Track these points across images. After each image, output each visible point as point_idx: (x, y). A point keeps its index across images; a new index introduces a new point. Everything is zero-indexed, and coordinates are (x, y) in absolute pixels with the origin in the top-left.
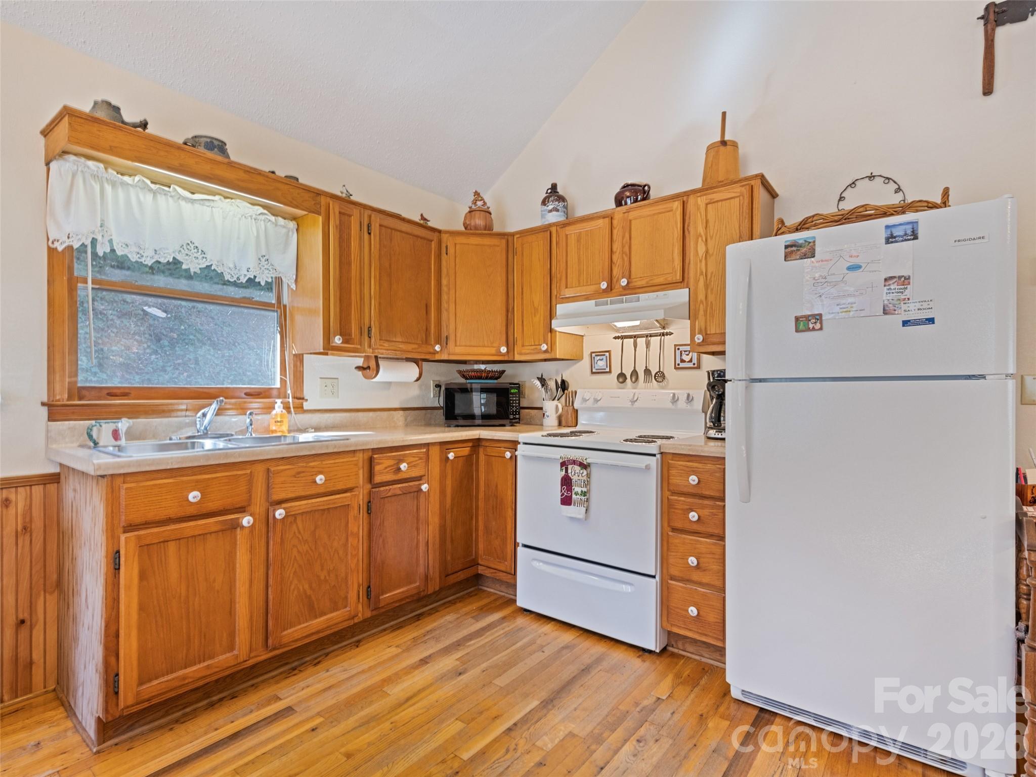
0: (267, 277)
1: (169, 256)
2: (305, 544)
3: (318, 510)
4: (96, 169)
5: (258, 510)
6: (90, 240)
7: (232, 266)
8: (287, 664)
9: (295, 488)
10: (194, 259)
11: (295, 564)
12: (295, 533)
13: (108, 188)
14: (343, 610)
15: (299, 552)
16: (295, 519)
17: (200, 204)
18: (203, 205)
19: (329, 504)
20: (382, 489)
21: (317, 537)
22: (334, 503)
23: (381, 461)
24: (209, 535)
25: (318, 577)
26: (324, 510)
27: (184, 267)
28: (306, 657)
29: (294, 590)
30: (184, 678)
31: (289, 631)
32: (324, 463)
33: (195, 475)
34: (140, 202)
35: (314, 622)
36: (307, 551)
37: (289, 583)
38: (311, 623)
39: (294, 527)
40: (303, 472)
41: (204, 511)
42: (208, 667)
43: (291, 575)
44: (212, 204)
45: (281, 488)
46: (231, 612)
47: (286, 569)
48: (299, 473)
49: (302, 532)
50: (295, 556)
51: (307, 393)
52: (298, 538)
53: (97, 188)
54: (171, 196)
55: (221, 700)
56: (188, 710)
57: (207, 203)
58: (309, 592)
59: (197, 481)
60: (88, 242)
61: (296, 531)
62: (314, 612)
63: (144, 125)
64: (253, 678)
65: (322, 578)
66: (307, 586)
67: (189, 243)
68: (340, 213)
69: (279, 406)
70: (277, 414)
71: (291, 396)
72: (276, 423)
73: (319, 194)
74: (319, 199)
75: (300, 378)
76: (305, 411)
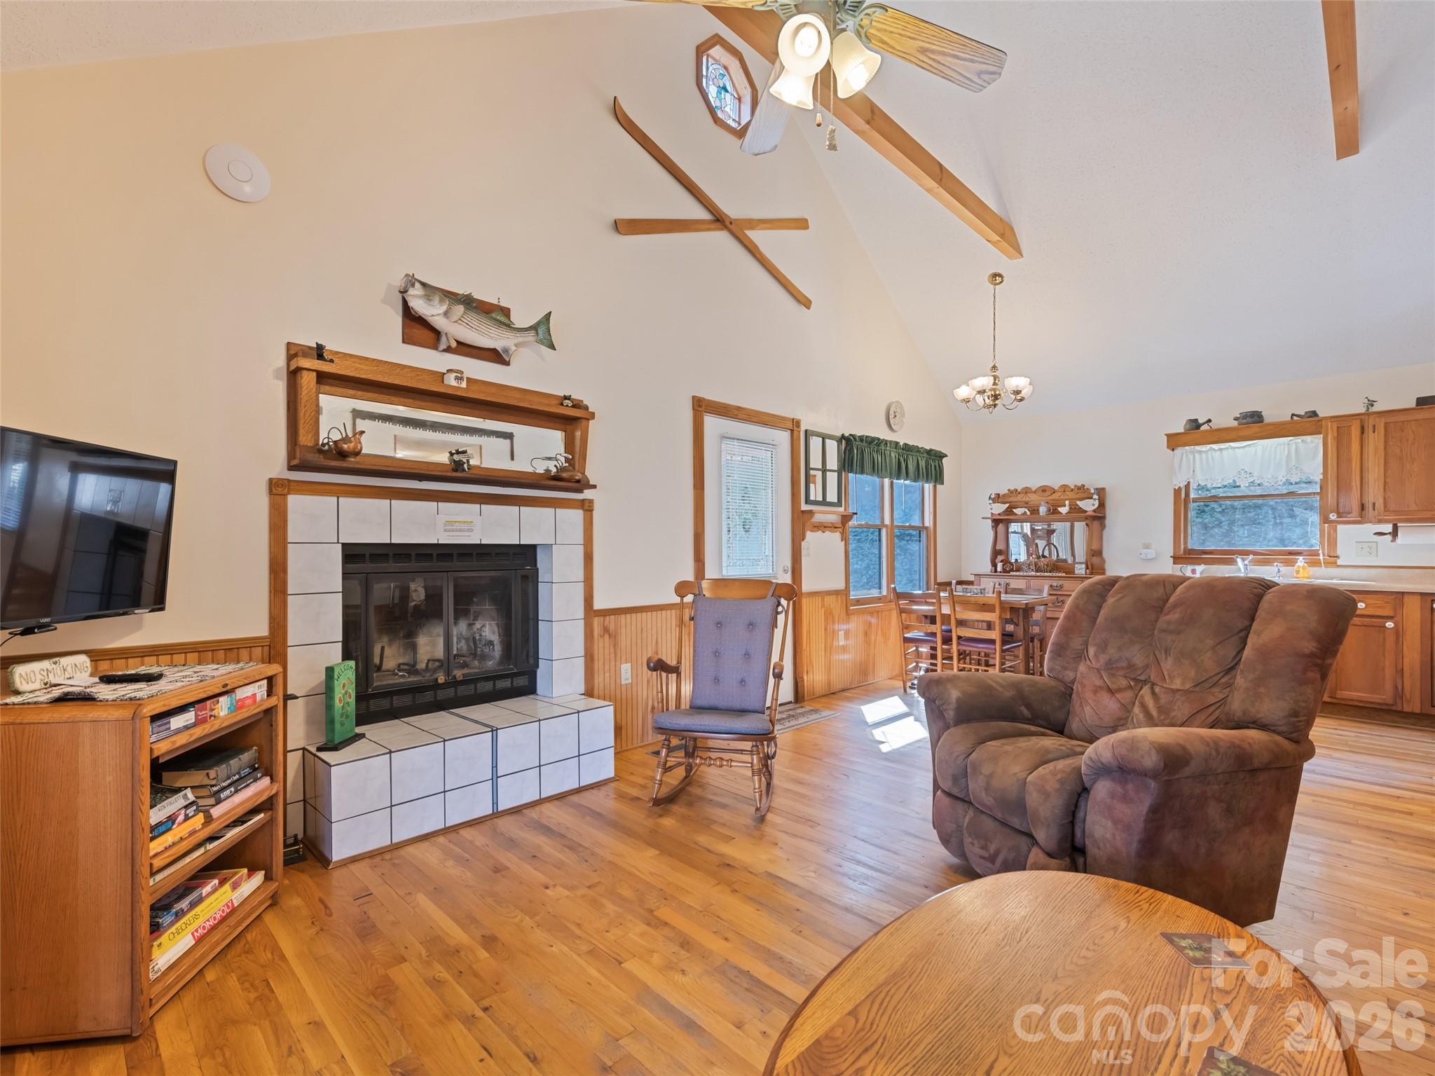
0: (1296, 479)
1: (1229, 480)
4: (1189, 449)
7: (1270, 477)
10: (1244, 479)
13: (1197, 456)
27: (1237, 484)
34: (1212, 457)
51: (1340, 551)
53: (1191, 457)
63: (1210, 421)
67: (1241, 471)
68: (1338, 428)
69: (1301, 561)
70: (1299, 567)
71: (1321, 555)
72: (1298, 572)
73: (1320, 420)
74: (1320, 423)
75: (1333, 542)
76: (1339, 566)
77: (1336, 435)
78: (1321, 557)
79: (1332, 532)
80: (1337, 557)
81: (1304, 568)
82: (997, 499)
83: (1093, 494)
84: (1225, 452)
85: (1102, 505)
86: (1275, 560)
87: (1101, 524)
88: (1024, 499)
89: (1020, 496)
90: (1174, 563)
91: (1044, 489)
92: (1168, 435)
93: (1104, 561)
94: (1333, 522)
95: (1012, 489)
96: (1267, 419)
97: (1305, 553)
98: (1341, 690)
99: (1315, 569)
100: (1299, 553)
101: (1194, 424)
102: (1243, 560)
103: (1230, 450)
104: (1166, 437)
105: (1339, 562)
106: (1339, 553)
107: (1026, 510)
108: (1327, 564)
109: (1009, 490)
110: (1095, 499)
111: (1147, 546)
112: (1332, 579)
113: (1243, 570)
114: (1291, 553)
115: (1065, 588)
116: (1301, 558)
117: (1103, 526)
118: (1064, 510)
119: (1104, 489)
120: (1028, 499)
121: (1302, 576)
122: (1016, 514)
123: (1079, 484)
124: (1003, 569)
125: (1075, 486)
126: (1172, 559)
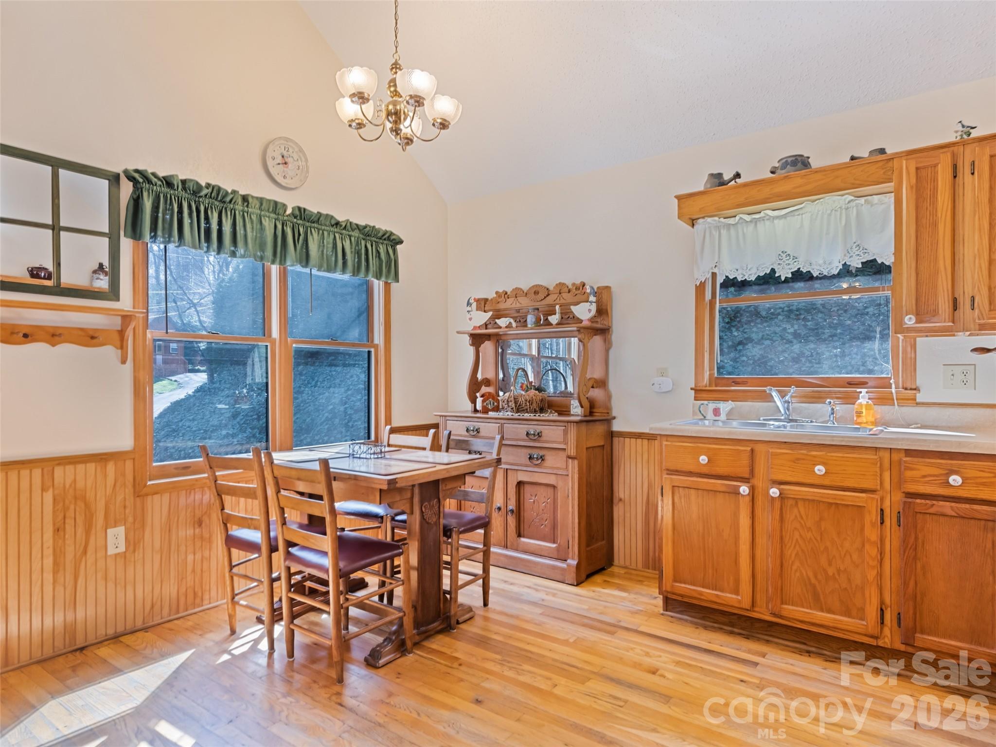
0: (857, 264)
1: (766, 269)
2: (808, 531)
3: (824, 502)
4: (714, 223)
5: (761, 485)
6: (710, 274)
7: (821, 262)
8: (805, 644)
9: (794, 473)
10: (785, 266)
11: (797, 547)
12: (796, 516)
13: (724, 232)
14: (858, 621)
15: (801, 536)
16: (797, 502)
17: (792, 216)
18: (794, 216)
19: (835, 499)
20: (918, 501)
21: (823, 529)
22: (843, 500)
23: (915, 466)
24: (718, 493)
25: (825, 571)
26: (831, 504)
27: (777, 275)
28: (826, 650)
29: (796, 571)
30: (701, 593)
31: (790, 607)
32: (829, 454)
33: (710, 444)
34: (744, 234)
35: (818, 613)
36: (810, 539)
37: (791, 562)
38: (814, 612)
39: (795, 511)
40: (803, 459)
41: (714, 473)
42: (717, 596)
43: (793, 555)
44: (801, 212)
45: (780, 469)
46: (736, 562)
47: (787, 547)
48: (798, 459)
49: (804, 517)
50: (797, 539)
52: (800, 522)
53: (717, 236)
54: (767, 220)
55: (740, 634)
56: (716, 625)
57: (797, 213)
58: (813, 581)
59: (709, 449)
60: (709, 276)
61: (798, 516)
62: (818, 603)
63: (738, 175)
64: (771, 636)
65: (831, 574)
66: (811, 575)
67: (780, 253)
68: (917, 169)
69: (864, 397)
70: (861, 405)
71: (893, 386)
72: (859, 414)
73: (891, 159)
74: (890, 164)
75: (911, 366)
76: (918, 404)
77: (913, 181)
78: (893, 390)
79: (909, 349)
80: (916, 389)
81: (868, 406)
82: (483, 304)
83: (589, 294)
84: (760, 226)
85: (602, 311)
86: (829, 395)
87: (605, 341)
88: (514, 306)
89: (510, 301)
90: (696, 399)
91: (536, 290)
92: (679, 198)
93: (609, 397)
94: (910, 330)
95: (501, 291)
96: (815, 163)
97: (870, 384)
98: (922, 632)
99: (885, 409)
100: (862, 384)
101: (717, 181)
102: (783, 395)
103: (767, 223)
104: (676, 201)
105: (920, 398)
106: (919, 383)
107: (512, 321)
108: (904, 401)
109: (497, 293)
110: (591, 302)
111: (663, 373)
112: (908, 426)
113: (783, 411)
114: (851, 383)
115: (544, 438)
116: (864, 391)
117: (608, 346)
118: (554, 319)
119: (608, 288)
120: (518, 305)
121: (864, 420)
122: (500, 327)
123: (578, 282)
124: (483, 407)
125: (574, 284)
126: (693, 392)
